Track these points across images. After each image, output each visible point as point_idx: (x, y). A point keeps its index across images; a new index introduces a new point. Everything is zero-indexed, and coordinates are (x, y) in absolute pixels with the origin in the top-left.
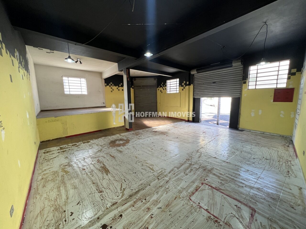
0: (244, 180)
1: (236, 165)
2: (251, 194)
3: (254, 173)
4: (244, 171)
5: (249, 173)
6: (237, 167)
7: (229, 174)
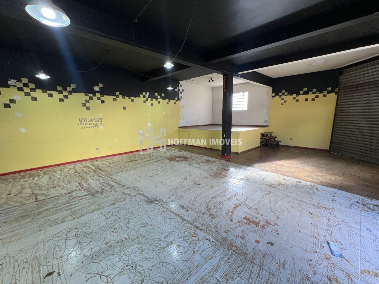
0: (58, 210)
1: (82, 216)
2: (44, 206)
3: (53, 224)
4: (67, 217)
5: (60, 220)
6: (80, 215)
7: (76, 204)
